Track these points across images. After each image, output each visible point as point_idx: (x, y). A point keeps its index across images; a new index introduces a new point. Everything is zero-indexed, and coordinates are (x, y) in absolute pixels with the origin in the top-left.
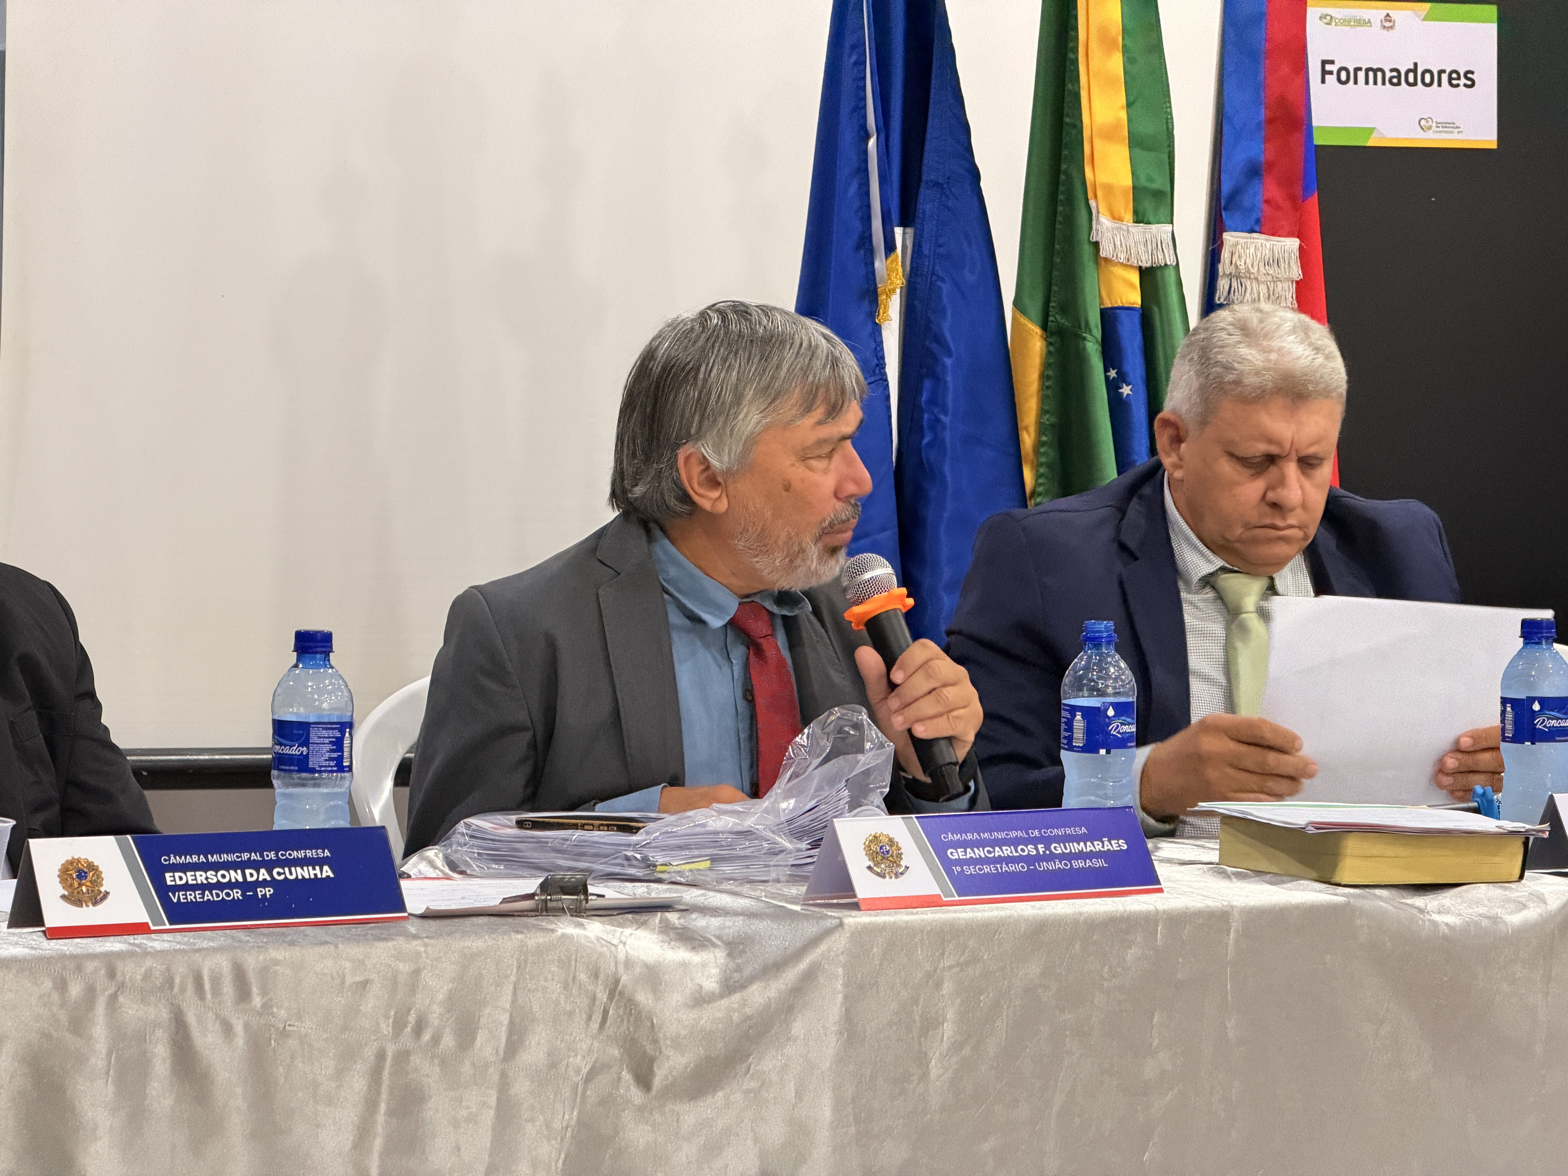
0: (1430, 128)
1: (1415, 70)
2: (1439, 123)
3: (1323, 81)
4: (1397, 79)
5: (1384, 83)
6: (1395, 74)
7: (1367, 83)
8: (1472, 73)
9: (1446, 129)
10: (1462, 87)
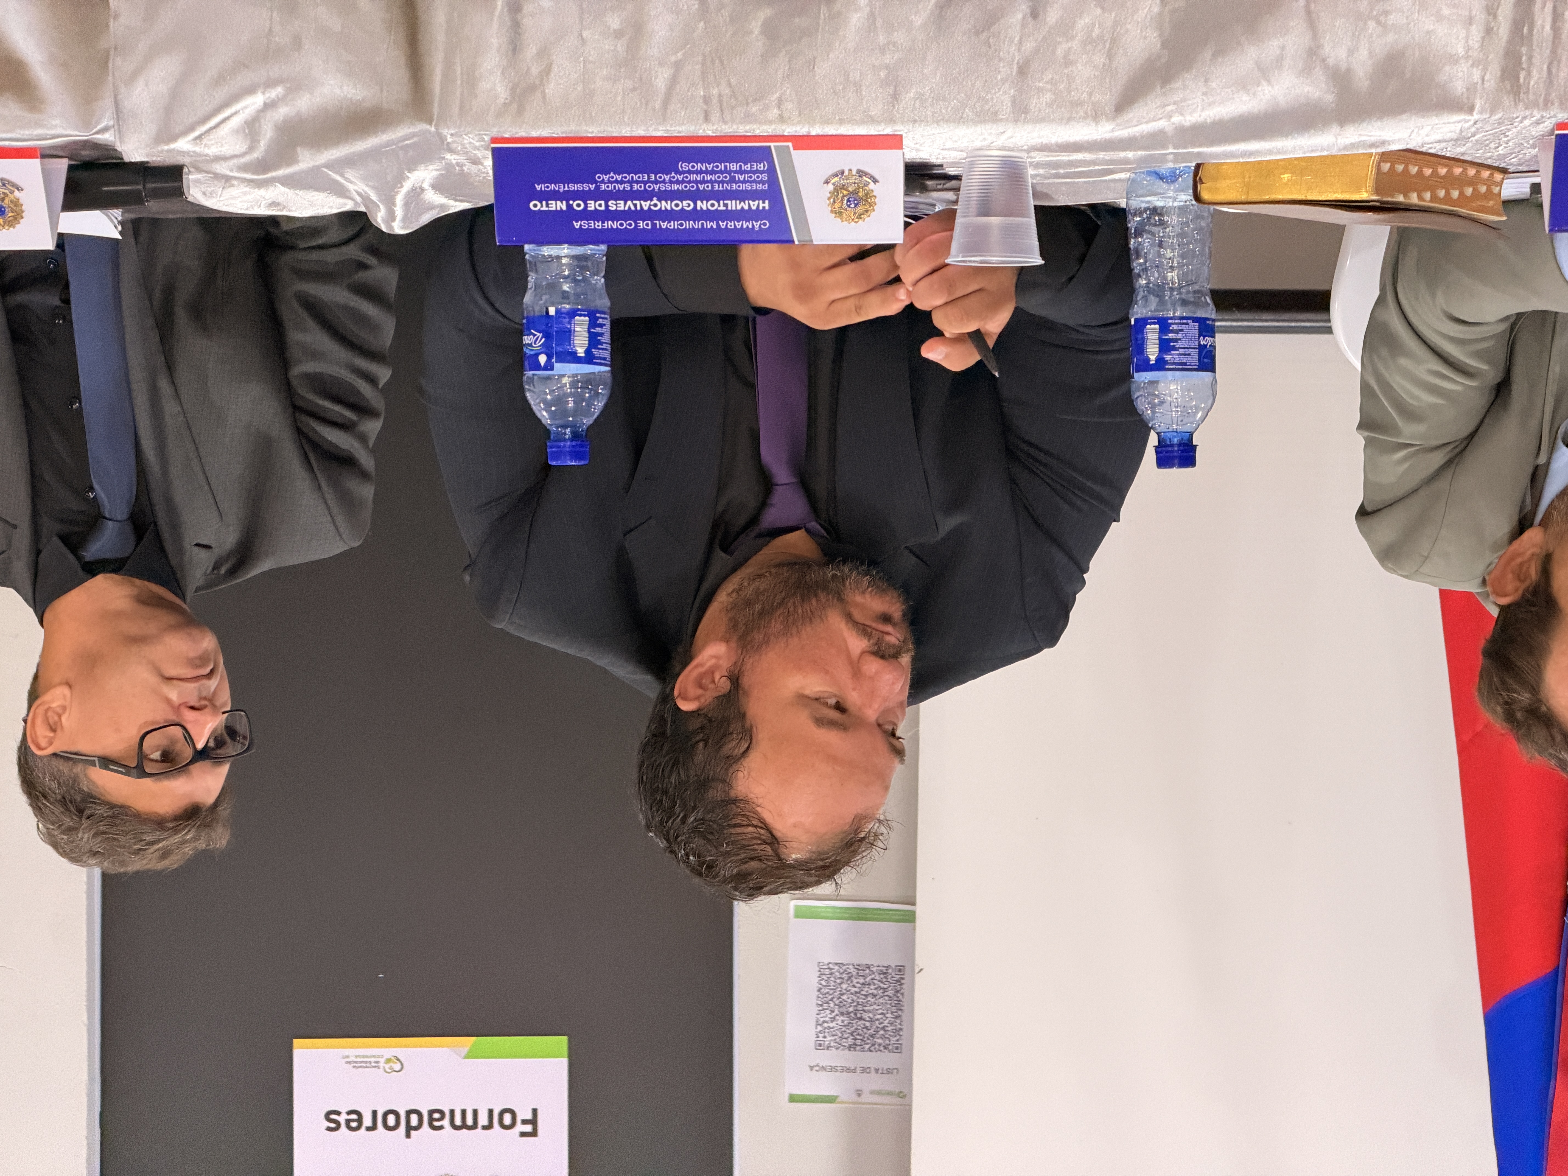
0: (388, 1061)
1: (409, 1129)
2: (375, 1067)
3: (535, 1111)
4: (434, 1118)
5: (452, 1112)
6: (436, 1124)
7: (475, 1112)
8: (329, 1129)
9: (365, 1060)
10: (344, 1110)
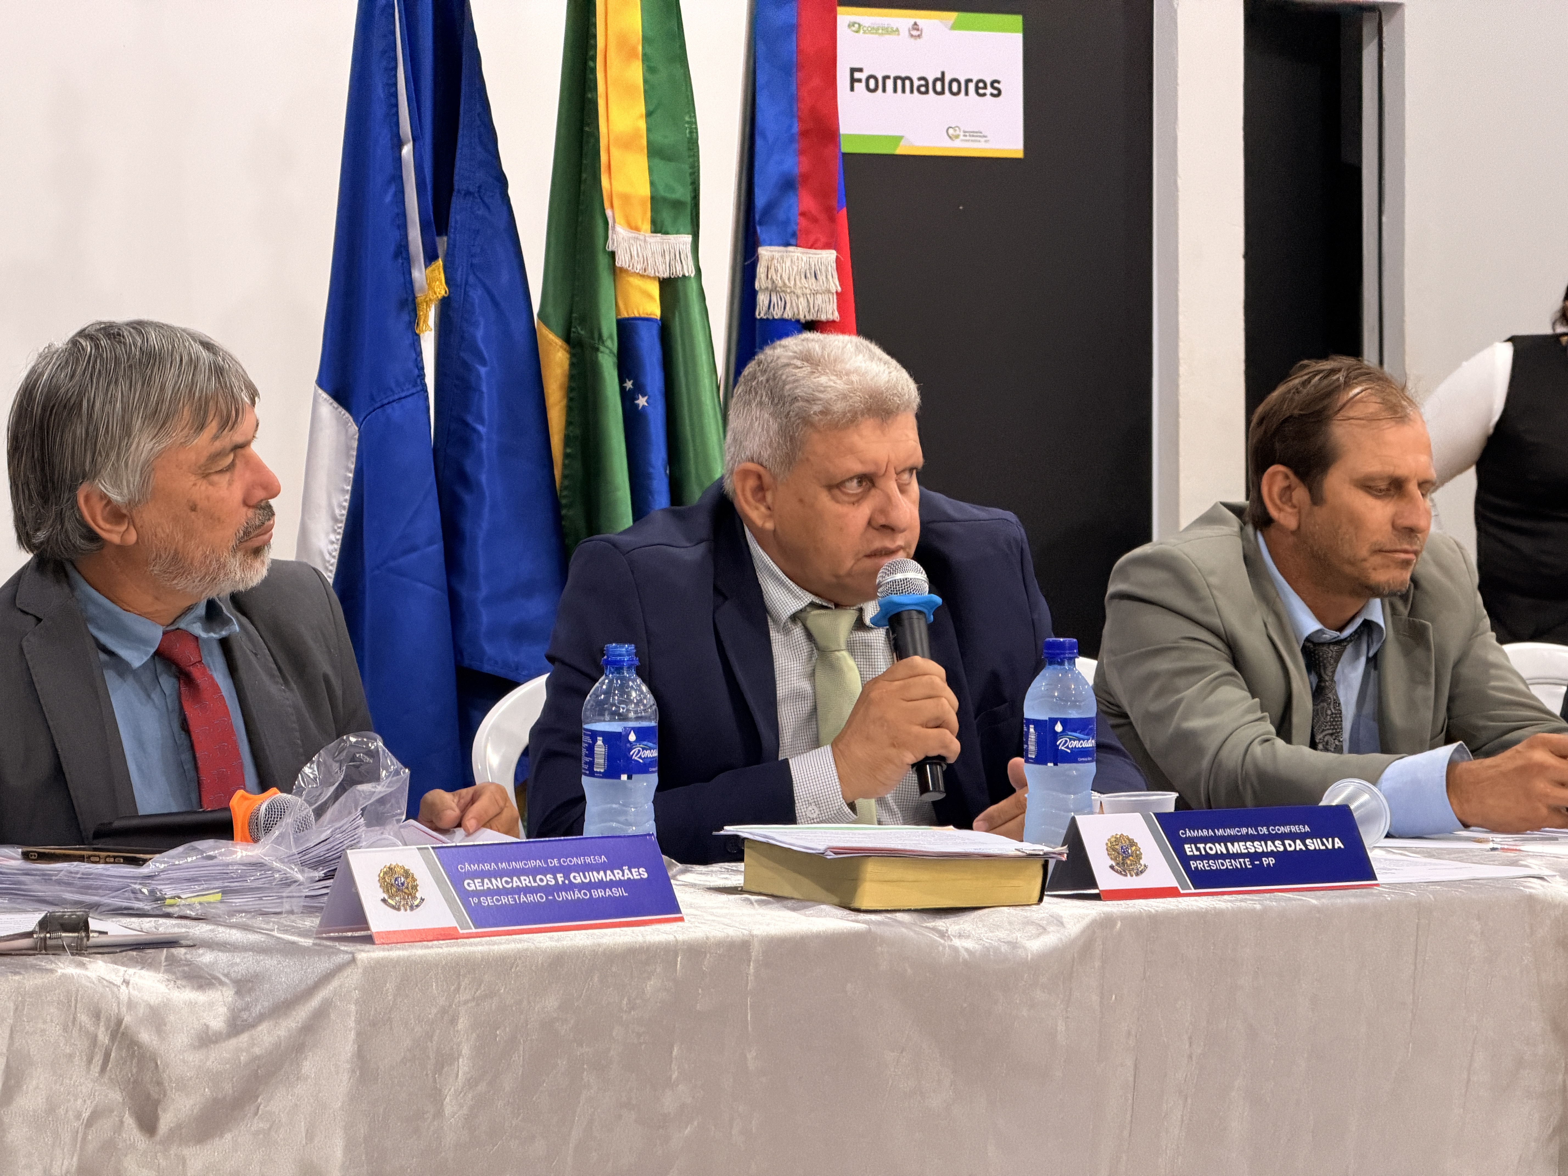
0: (957, 137)
1: (942, 79)
2: (966, 132)
3: (852, 89)
4: (924, 87)
5: (912, 91)
6: (923, 82)
7: (895, 91)
8: (998, 82)
9: (973, 138)
10: (988, 96)
